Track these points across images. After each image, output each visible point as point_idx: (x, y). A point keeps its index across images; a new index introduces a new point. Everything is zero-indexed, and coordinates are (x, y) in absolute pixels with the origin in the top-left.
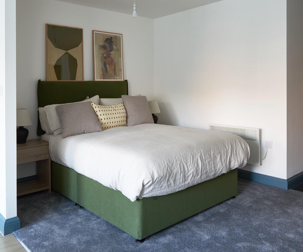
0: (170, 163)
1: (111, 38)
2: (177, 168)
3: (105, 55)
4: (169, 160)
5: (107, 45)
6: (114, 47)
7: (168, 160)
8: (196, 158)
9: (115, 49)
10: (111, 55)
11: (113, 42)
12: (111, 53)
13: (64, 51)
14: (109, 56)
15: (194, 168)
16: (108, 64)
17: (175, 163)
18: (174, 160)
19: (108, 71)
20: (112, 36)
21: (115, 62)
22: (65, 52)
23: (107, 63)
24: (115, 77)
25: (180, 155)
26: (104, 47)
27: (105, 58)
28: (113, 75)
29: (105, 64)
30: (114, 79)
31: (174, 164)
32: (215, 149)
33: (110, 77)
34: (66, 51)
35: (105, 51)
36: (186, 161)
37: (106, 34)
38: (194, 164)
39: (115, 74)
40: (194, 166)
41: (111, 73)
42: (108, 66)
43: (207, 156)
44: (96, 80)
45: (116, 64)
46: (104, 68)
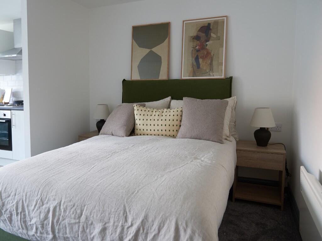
0: (5, 193)
1: (209, 24)
2: (12, 203)
3: (197, 48)
4: (7, 189)
5: (202, 35)
6: (212, 35)
7: (5, 187)
8: (48, 205)
9: (214, 38)
10: (206, 46)
11: (211, 30)
12: (207, 43)
13: (148, 49)
14: (203, 47)
15: (37, 219)
16: (201, 58)
17: (12, 196)
18: (12, 192)
19: (201, 66)
20: (209, 22)
21: (212, 54)
22: (149, 51)
23: (199, 58)
24: (211, 74)
25: (24, 189)
26: (197, 38)
27: (198, 51)
28: (208, 71)
29: (197, 59)
30: (210, 75)
31: (10, 198)
32: (95, 210)
33: (202, 74)
34: (149, 49)
35: (198, 42)
36: (29, 201)
37: (202, 21)
38: (40, 212)
39: (211, 69)
40: (40, 215)
41: (205, 68)
42: (201, 60)
43: (71, 212)
44: (183, 78)
45: (214, 57)
46: (195, 64)
